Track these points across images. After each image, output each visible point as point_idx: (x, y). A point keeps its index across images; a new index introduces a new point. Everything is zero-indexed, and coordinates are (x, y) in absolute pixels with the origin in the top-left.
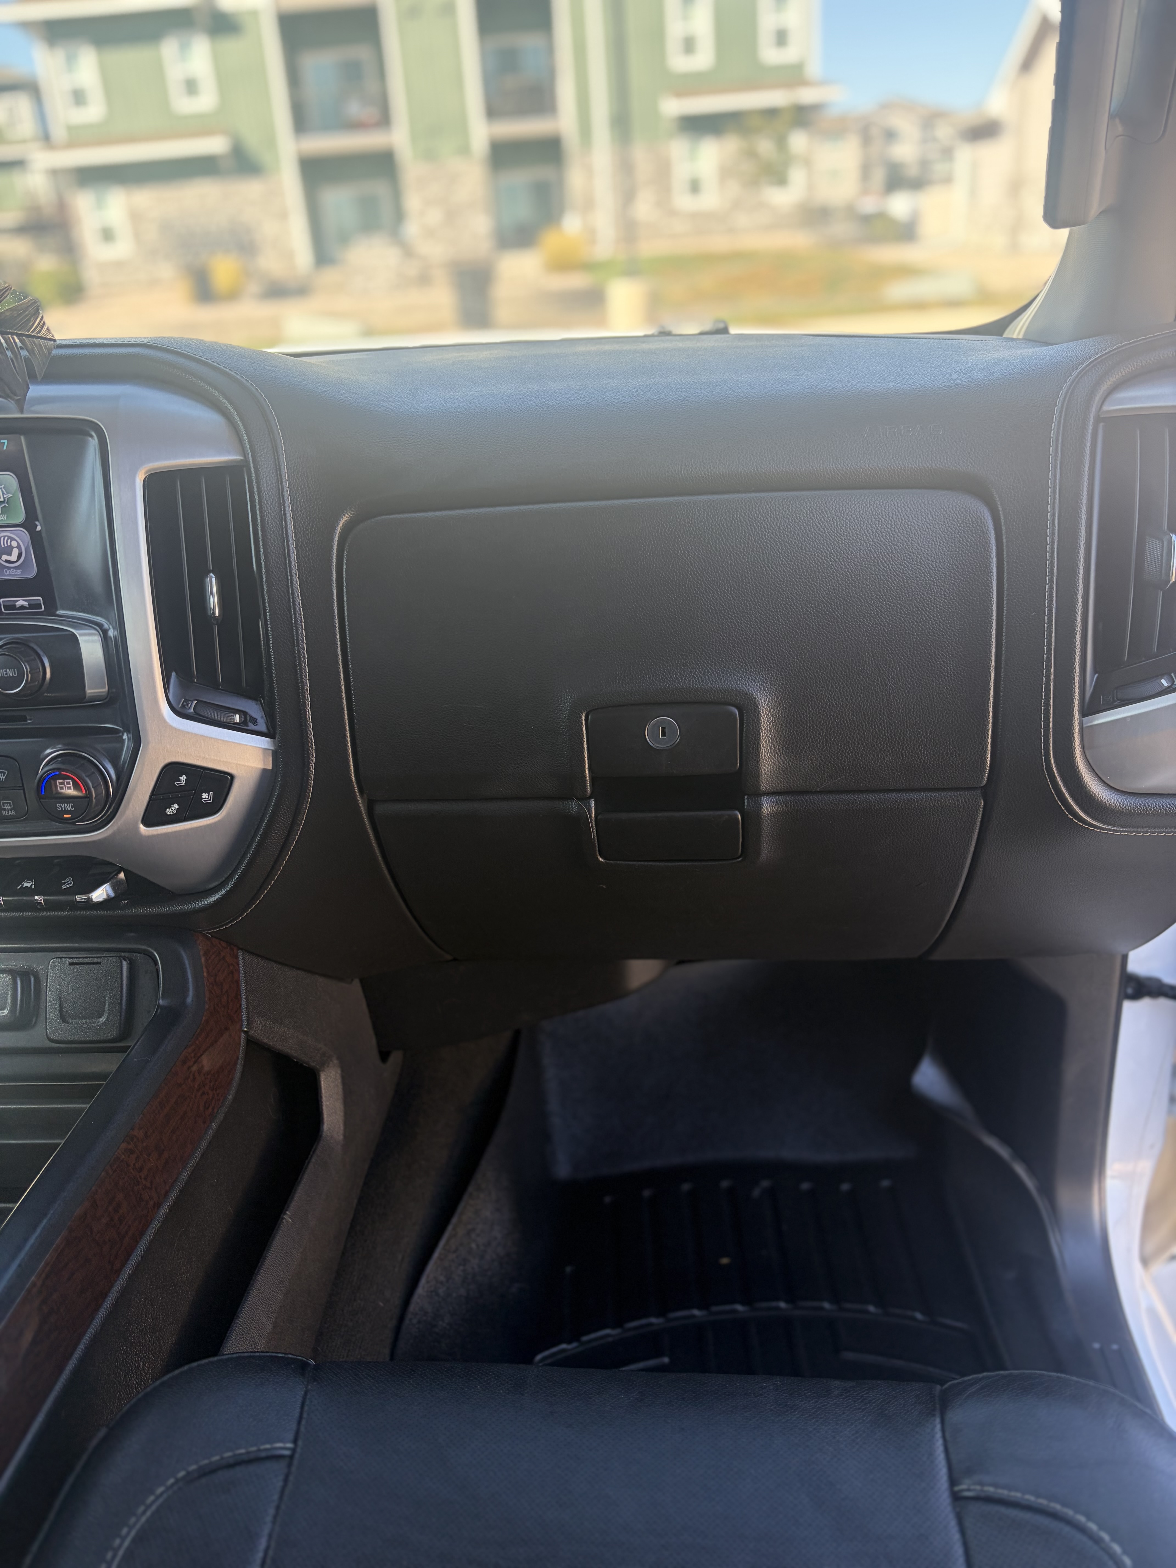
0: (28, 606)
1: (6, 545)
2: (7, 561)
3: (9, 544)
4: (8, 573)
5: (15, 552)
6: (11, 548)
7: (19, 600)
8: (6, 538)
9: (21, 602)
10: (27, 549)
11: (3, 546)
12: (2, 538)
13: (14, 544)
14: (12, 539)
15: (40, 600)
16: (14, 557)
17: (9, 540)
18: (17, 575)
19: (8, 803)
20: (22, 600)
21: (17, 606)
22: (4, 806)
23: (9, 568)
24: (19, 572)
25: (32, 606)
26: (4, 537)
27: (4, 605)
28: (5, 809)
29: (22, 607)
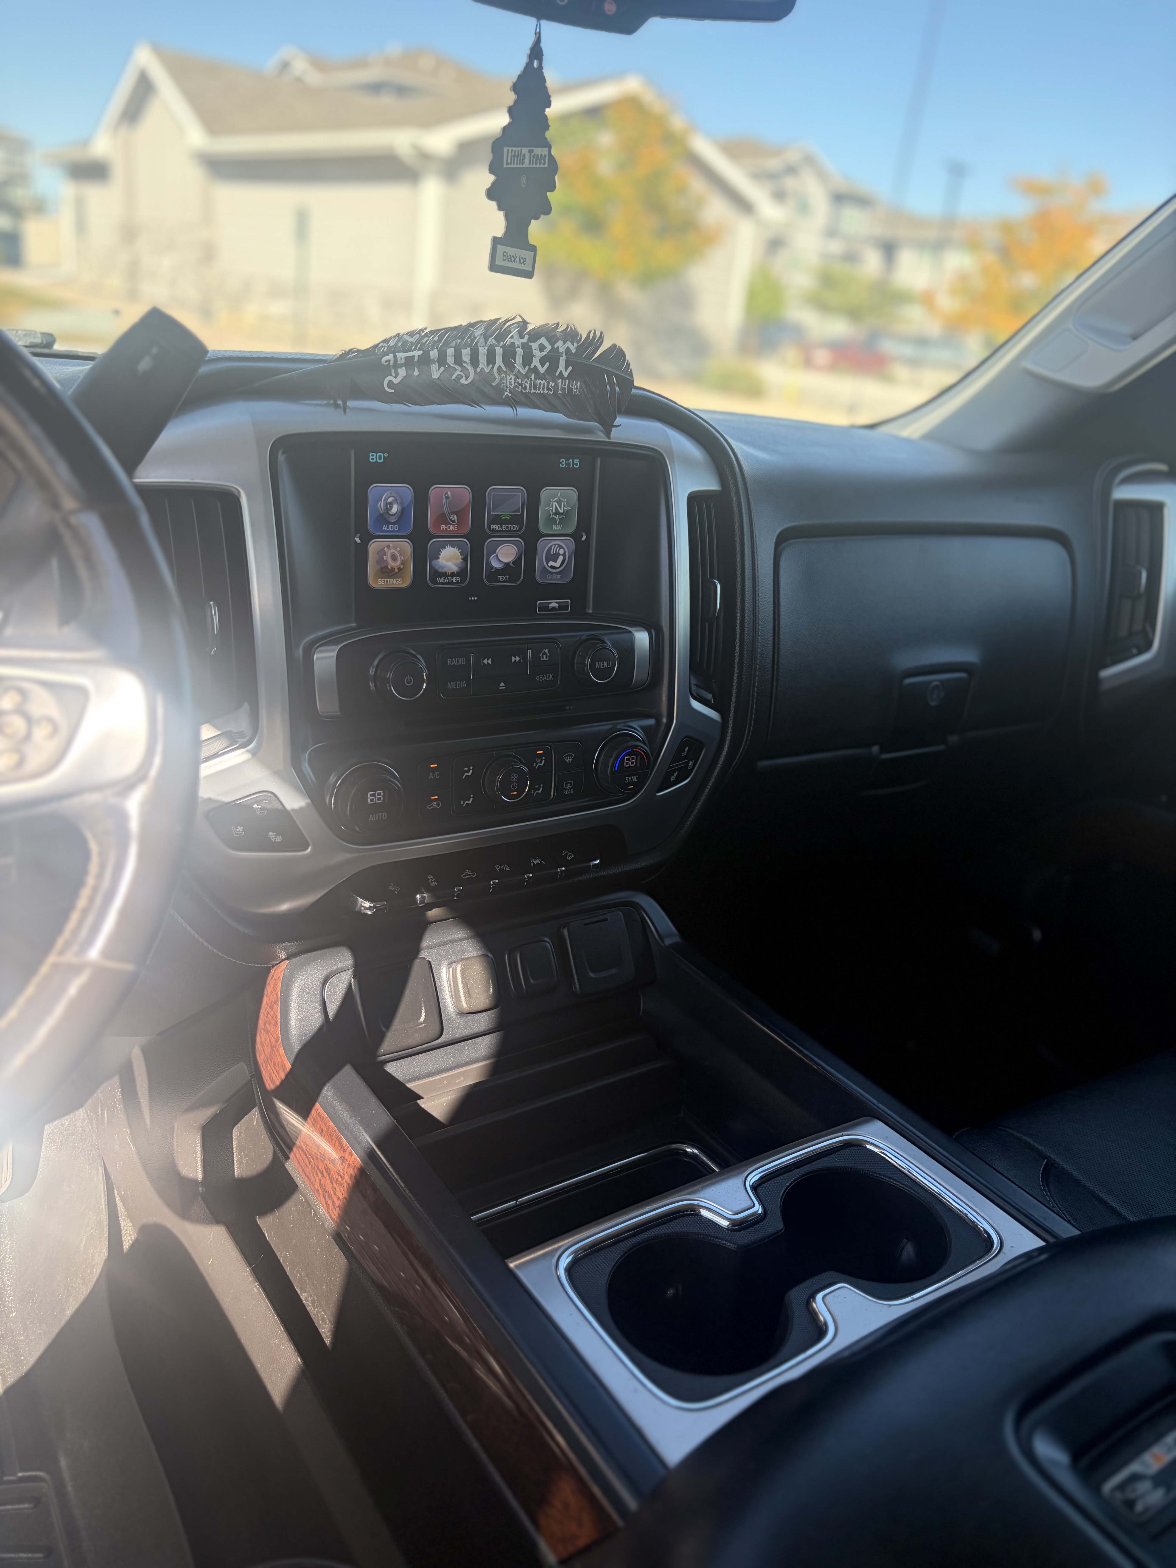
0: (558, 608)
1: (555, 553)
2: (552, 567)
3: (557, 552)
4: (550, 578)
5: (561, 558)
6: (558, 555)
7: (552, 603)
8: (557, 546)
9: (554, 604)
10: (570, 557)
11: (552, 553)
12: (553, 546)
13: (562, 551)
14: (561, 547)
15: (568, 602)
16: (557, 564)
17: (558, 548)
18: (557, 579)
19: (569, 783)
20: (555, 602)
21: (550, 608)
22: (566, 786)
23: (552, 573)
24: (559, 577)
25: (562, 607)
26: (555, 545)
27: (539, 607)
28: (566, 789)
29: (554, 609)
